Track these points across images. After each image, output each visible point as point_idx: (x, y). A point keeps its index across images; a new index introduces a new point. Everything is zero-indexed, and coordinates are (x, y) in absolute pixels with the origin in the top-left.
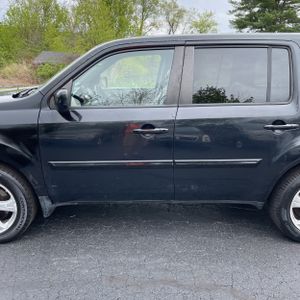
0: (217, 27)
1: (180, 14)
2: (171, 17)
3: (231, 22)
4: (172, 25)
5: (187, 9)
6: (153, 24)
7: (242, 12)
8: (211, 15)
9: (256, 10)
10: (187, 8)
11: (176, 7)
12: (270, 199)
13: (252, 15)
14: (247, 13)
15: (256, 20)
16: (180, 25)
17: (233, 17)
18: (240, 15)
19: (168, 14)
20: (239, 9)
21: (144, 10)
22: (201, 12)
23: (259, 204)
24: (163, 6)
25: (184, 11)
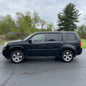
0: (54, 26)
1: (45, 23)
2: (42, 23)
3: (57, 25)
4: (43, 25)
6: (38, 25)
8: (52, 23)
9: (63, 22)
10: (46, 21)
11: (43, 21)
12: (60, 55)
13: (62, 23)
14: (61, 22)
17: (58, 23)
18: (59, 23)
21: (35, 22)
22: (50, 22)
23: (59, 56)
24: (40, 21)
25: (46, 22)
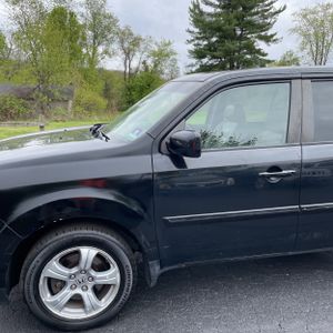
0: (177, 57)
1: (136, 42)
2: (126, 45)
3: (190, 52)
4: (128, 53)
5: (143, 37)
6: (106, 52)
7: (201, 42)
8: (169, 44)
9: (214, 39)
11: (131, 34)
13: (211, 45)
14: (206, 43)
15: (215, 50)
16: (137, 53)
17: (191, 47)
19: (122, 42)
20: (197, 38)
21: (95, 37)
22: (159, 41)
24: (116, 33)
25: (140, 39)
